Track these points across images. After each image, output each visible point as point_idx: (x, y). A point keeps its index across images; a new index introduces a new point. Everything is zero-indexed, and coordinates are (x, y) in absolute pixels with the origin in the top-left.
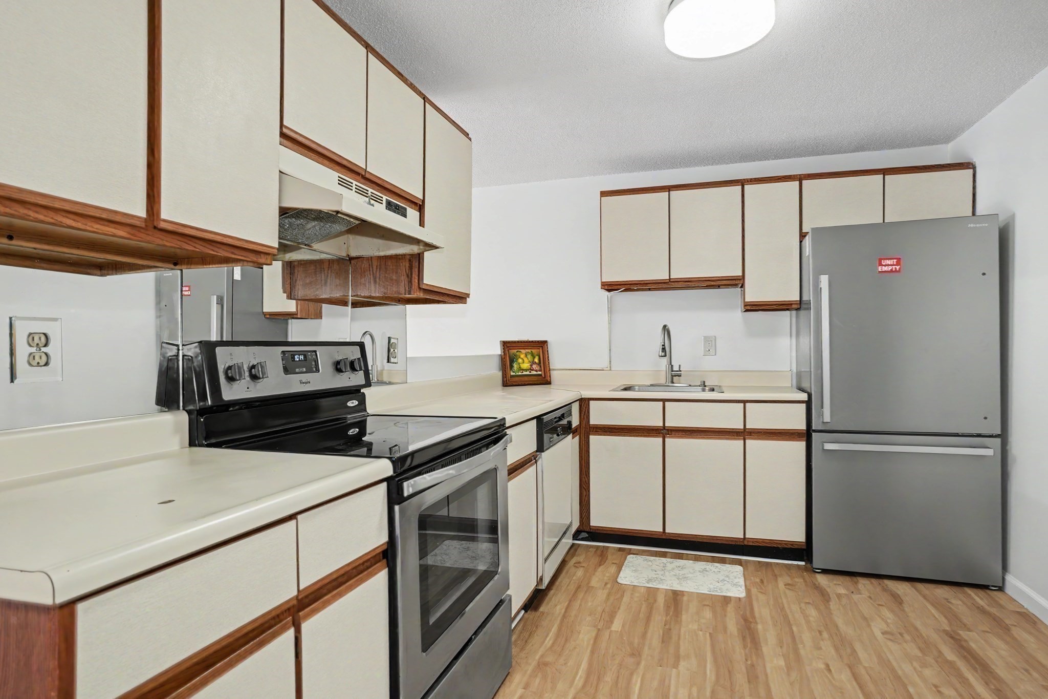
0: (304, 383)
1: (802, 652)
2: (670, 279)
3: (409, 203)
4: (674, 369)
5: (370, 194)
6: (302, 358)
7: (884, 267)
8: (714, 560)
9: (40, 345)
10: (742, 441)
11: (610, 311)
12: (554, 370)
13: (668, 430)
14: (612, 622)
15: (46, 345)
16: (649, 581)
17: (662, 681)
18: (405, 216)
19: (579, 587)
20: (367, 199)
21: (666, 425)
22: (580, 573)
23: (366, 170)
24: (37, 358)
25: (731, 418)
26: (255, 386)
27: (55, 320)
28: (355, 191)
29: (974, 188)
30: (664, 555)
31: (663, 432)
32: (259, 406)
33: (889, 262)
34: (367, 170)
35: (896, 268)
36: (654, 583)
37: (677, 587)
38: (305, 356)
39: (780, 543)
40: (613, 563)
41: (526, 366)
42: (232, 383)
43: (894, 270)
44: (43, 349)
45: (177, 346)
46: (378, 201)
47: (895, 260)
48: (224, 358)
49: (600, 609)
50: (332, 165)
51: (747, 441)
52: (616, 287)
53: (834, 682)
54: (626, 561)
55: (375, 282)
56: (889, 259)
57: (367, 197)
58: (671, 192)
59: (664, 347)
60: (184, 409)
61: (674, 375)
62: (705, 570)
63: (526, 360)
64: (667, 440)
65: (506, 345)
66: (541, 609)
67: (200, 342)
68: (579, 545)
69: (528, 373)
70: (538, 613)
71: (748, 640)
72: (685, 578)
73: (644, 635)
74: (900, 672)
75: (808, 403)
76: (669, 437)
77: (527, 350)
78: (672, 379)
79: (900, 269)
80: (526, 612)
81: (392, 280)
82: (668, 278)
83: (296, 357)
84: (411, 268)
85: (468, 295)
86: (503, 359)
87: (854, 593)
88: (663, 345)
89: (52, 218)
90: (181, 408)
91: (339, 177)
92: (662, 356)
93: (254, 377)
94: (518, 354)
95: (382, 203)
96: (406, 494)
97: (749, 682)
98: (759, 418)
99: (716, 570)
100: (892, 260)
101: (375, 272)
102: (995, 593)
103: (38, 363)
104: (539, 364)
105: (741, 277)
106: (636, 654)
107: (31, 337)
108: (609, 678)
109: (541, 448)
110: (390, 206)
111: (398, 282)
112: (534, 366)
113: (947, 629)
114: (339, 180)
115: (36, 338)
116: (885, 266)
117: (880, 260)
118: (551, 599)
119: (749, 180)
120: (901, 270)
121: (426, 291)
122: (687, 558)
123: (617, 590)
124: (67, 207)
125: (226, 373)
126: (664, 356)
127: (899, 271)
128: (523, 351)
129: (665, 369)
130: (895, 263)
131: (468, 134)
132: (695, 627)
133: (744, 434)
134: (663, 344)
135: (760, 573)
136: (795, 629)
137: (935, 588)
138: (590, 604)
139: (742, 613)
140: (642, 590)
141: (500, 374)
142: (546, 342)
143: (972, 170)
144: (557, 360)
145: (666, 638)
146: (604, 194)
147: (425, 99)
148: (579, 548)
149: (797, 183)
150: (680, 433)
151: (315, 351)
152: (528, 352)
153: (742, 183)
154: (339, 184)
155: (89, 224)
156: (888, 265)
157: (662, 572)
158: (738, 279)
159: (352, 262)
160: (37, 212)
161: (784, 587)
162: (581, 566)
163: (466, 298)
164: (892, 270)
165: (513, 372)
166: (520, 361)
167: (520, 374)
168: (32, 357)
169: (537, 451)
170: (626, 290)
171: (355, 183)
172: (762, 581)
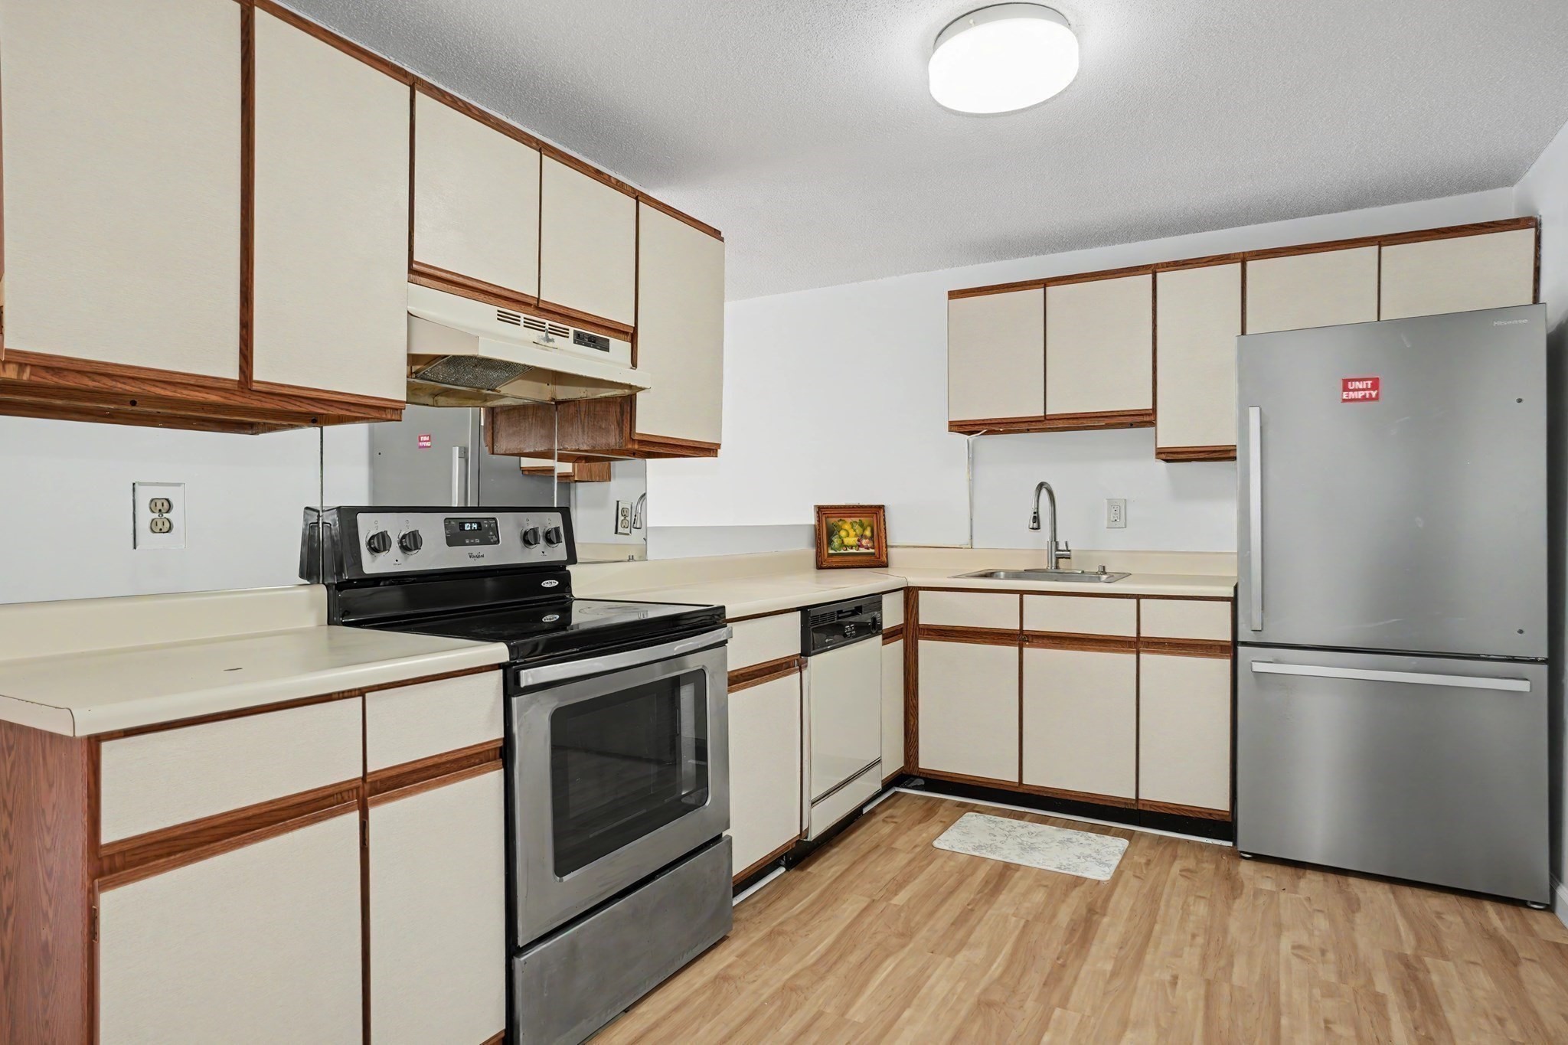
0: (474, 557)
1: (1148, 958)
2: (1045, 416)
3: (612, 333)
4: (1060, 548)
5: (547, 327)
6: (476, 526)
7: (1351, 393)
8: (1092, 829)
9: (163, 511)
10: (1135, 656)
11: (972, 461)
12: (892, 547)
13: (1027, 636)
14: (896, 893)
15: (168, 512)
16: (979, 847)
17: (923, 970)
18: (607, 349)
19: (877, 847)
20: (544, 334)
21: (1024, 629)
22: (886, 829)
23: (538, 299)
24: (160, 525)
25: (1117, 620)
26: (406, 559)
27: (179, 485)
28: (525, 326)
29: (1537, 258)
30: (1020, 816)
31: (1021, 638)
32: (414, 582)
33: (1358, 385)
34: (541, 298)
35: (1370, 394)
36: (984, 851)
37: (1014, 859)
38: (479, 525)
39: (1191, 811)
40: (941, 822)
41: (851, 540)
42: (376, 554)
43: (1367, 396)
44: (165, 515)
45: (318, 511)
46: (564, 334)
47: (1369, 382)
48: (367, 526)
49: (888, 877)
50: (487, 298)
51: (1142, 655)
52: (976, 428)
53: (1171, 998)
54: (960, 820)
55: (583, 431)
56: (1359, 380)
57: (544, 331)
58: (1048, 288)
59: (1036, 515)
60: (323, 583)
61: (1060, 555)
62: (1069, 840)
63: (852, 533)
64: (1025, 649)
65: (821, 510)
66: (810, 870)
67: (339, 508)
68: (905, 794)
69: (854, 551)
70: (803, 874)
71: (1078, 935)
72: (1032, 848)
73: (931, 914)
74: (1283, 999)
75: (1234, 601)
76: (1028, 646)
77: (854, 519)
78: (1057, 563)
79: (1377, 395)
80: (787, 870)
81: (600, 427)
82: (1043, 414)
83: (466, 525)
84: (622, 413)
85: (719, 446)
86: (817, 531)
87: (1287, 890)
88: (1035, 513)
89: (140, 388)
90: (321, 582)
91: (499, 311)
92: (1033, 529)
93: (405, 549)
94: (840, 523)
95: (568, 337)
96: (523, 685)
97: (1044, 984)
98: (1160, 622)
99: (1085, 842)
100: (1365, 382)
101: (583, 418)
102: (1536, 913)
103: (161, 530)
104: (872, 538)
105: (1151, 412)
106: (907, 935)
107: (153, 503)
108: (854, 958)
109: (806, 652)
110: (579, 339)
111: (607, 431)
112: (864, 542)
113: (1409, 952)
114: (498, 315)
115: (159, 504)
116: (1354, 390)
117: (1346, 382)
118: (830, 857)
119: (1165, 265)
120: (1380, 396)
121: (641, 442)
122: (1053, 822)
123: (929, 852)
124: (152, 376)
125: (369, 543)
126: (1036, 529)
127: (1377, 398)
128: (849, 520)
129: (1046, 548)
130: (1369, 386)
131: (720, 233)
132: (1011, 911)
133: (1137, 644)
134: (1036, 511)
135: (1153, 851)
136: (1157, 927)
137: (1430, 897)
138: (879, 869)
139: (1090, 900)
140: (961, 858)
141: (812, 551)
142: (881, 507)
143: (1533, 230)
144: (898, 532)
145: (962, 919)
146: (953, 295)
147: (638, 197)
148: (904, 798)
149: (1239, 265)
150: (1046, 641)
151: (494, 519)
152: (856, 522)
153: (1153, 269)
154: (498, 319)
155: (179, 391)
156: (1359, 390)
157: (1002, 839)
158: (1146, 414)
159: (559, 407)
160: (124, 383)
161: (1178, 872)
162: (892, 822)
163: (717, 450)
164: (1364, 396)
165: (832, 549)
166: (843, 533)
167: (842, 551)
168: (154, 522)
169: (801, 655)
170: (989, 432)
171: (523, 315)
172: (1148, 863)
